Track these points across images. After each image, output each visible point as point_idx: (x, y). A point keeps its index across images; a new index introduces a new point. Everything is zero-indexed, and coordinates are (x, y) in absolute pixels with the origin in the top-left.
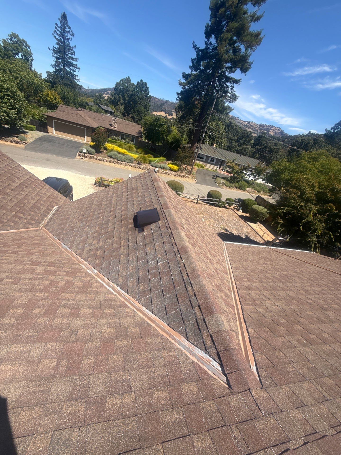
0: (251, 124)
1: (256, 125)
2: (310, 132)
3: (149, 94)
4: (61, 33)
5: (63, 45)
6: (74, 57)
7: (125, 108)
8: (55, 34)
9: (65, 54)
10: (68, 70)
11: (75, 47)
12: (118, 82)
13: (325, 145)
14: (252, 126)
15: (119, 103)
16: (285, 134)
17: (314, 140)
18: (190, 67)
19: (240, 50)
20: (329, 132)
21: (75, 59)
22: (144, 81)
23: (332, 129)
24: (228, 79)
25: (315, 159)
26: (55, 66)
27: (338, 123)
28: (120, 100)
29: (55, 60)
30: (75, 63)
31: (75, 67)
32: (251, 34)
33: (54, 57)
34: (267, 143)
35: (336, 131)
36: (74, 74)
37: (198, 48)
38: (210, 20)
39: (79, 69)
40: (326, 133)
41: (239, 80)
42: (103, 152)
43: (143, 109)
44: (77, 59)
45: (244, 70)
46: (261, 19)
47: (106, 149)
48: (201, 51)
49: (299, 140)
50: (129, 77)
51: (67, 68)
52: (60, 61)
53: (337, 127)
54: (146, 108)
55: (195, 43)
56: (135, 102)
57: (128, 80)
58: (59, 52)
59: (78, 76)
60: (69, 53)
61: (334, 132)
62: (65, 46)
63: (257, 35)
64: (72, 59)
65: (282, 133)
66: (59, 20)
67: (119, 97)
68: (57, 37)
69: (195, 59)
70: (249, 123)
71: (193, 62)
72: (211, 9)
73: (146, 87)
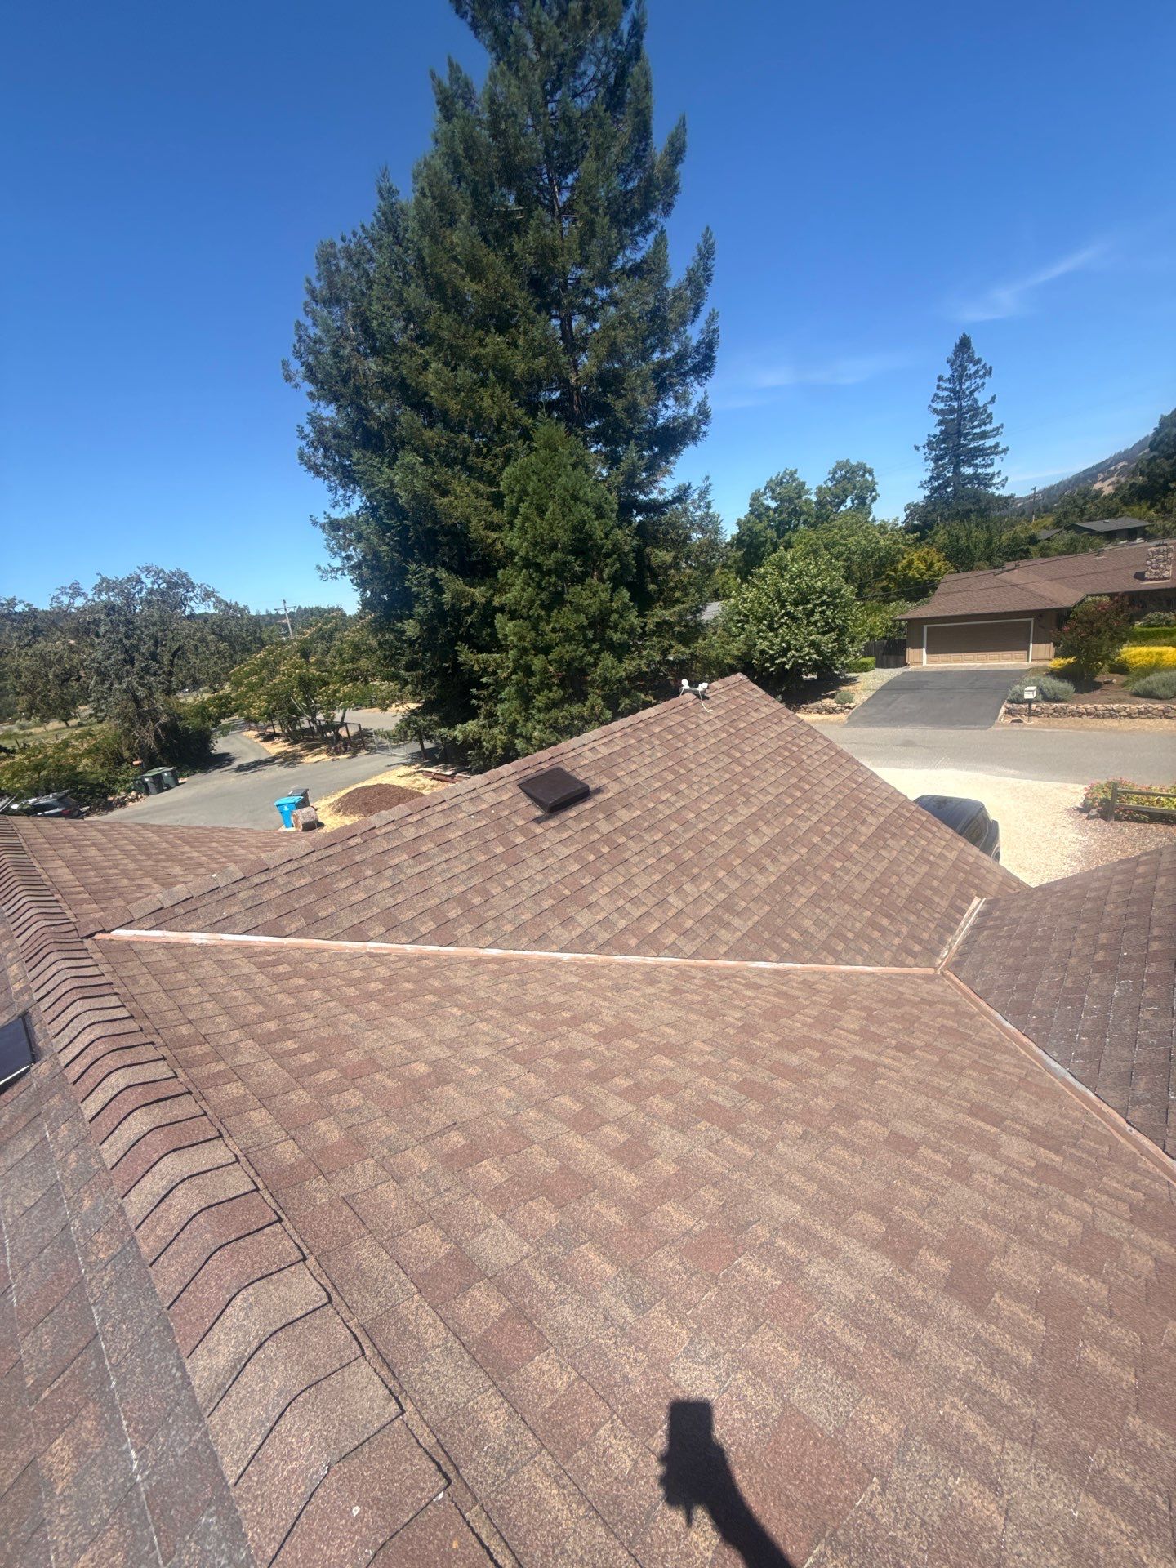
4: (953, 391)
5: (955, 416)
6: (990, 427)
8: (934, 405)
9: (961, 435)
10: (970, 471)
21: (993, 431)
26: (929, 482)
29: (932, 466)
30: (990, 442)
31: (993, 453)
36: (987, 474)
39: (1005, 450)
42: (1110, 683)
44: (998, 428)
47: (1122, 669)
51: (964, 469)
52: (946, 460)
59: (999, 473)
60: (973, 427)
62: (961, 415)
64: (984, 435)
66: (949, 361)
68: (941, 406)
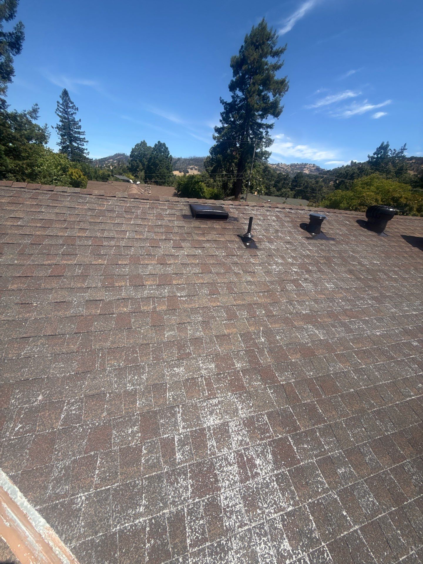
0: (280, 166)
1: (287, 166)
2: (352, 162)
3: (169, 154)
4: (64, 110)
5: (67, 121)
6: (81, 131)
7: (145, 173)
8: (57, 112)
9: (70, 129)
10: (76, 145)
11: (80, 120)
12: (134, 148)
13: (372, 173)
14: (282, 168)
15: (138, 170)
16: (322, 170)
17: (359, 169)
18: (221, 121)
19: (268, 97)
20: (372, 158)
21: (82, 132)
22: (162, 142)
23: (374, 154)
24: (260, 126)
25: (369, 184)
26: (61, 144)
27: (380, 147)
28: (138, 167)
29: (61, 137)
30: (82, 137)
31: (83, 141)
32: (277, 82)
33: (59, 135)
34: (307, 182)
35: (379, 156)
36: (82, 148)
37: (225, 103)
38: (234, 77)
39: (87, 142)
40: (369, 160)
41: (272, 125)
43: (166, 171)
44: (83, 132)
45: (276, 114)
46: (282, 67)
48: (229, 104)
49: (343, 172)
50: (144, 141)
51: (74, 144)
52: (66, 137)
53: (379, 151)
54: (168, 169)
55: (222, 98)
56: (156, 165)
57: (143, 144)
58: (64, 129)
59: (87, 149)
60: (74, 128)
61: (378, 157)
62: (69, 121)
63: (283, 82)
64: (79, 133)
65: (318, 169)
66: (60, 97)
67: (137, 163)
68: (60, 114)
69: (224, 113)
70: (278, 165)
71: (222, 116)
72: (232, 66)
73: (165, 147)
